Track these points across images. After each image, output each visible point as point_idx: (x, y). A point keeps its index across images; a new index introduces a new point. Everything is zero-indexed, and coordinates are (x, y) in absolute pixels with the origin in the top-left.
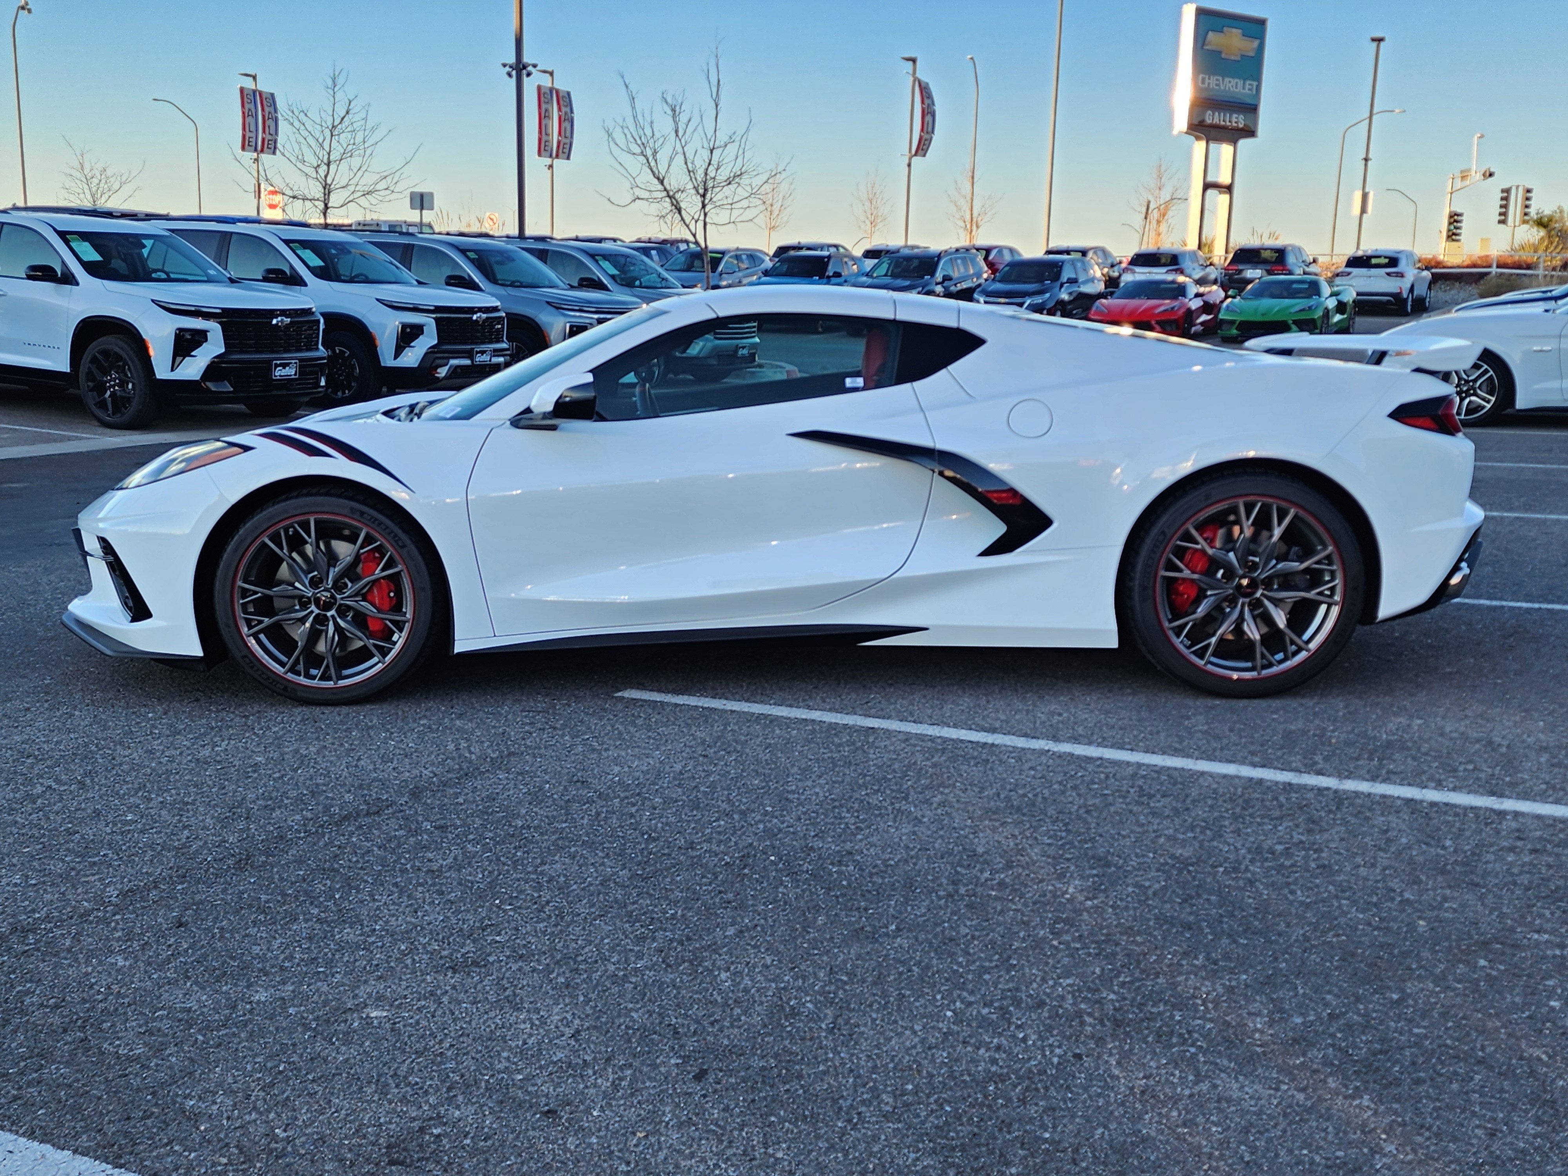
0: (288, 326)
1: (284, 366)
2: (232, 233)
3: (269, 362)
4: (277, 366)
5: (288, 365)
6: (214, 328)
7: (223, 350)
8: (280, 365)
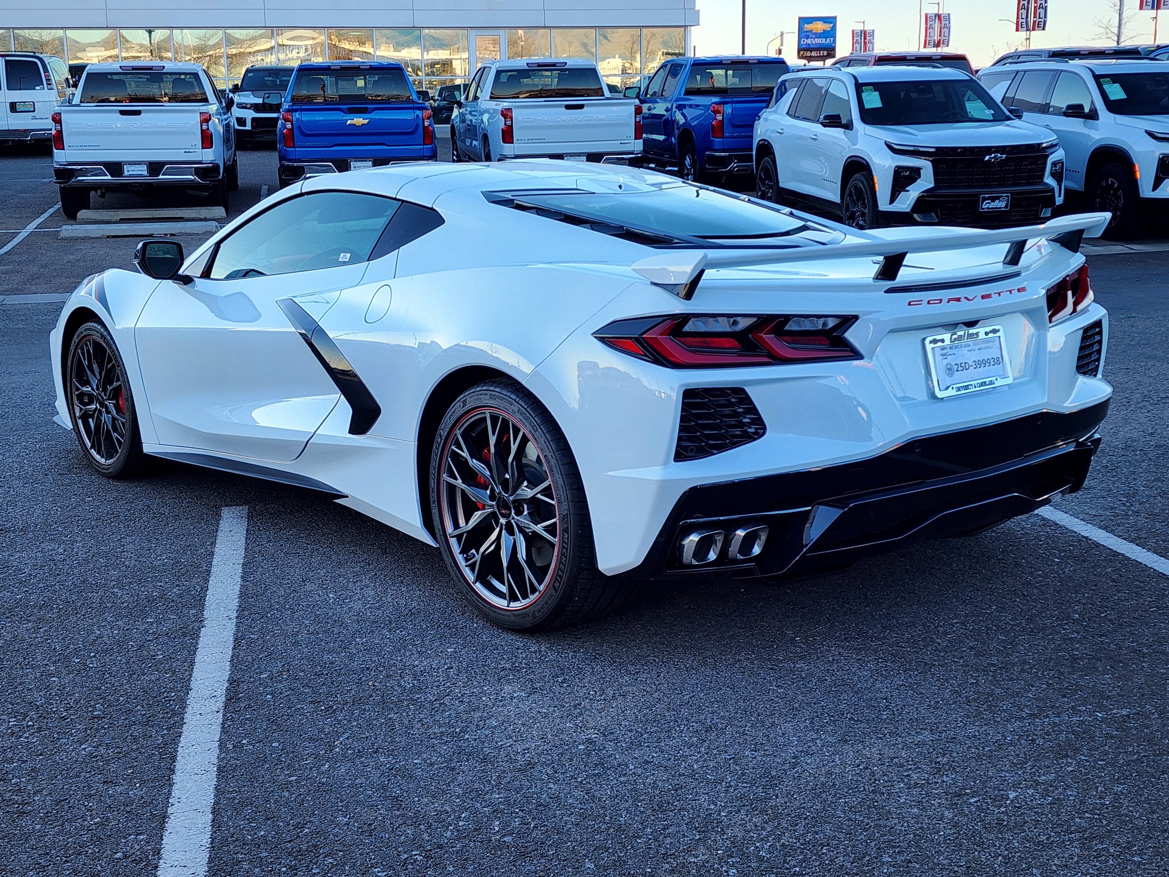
0: (1002, 163)
1: (993, 199)
2: (1061, 71)
3: (977, 195)
4: (984, 199)
5: (998, 198)
6: (926, 166)
7: (932, 185)
8: (988, 199)
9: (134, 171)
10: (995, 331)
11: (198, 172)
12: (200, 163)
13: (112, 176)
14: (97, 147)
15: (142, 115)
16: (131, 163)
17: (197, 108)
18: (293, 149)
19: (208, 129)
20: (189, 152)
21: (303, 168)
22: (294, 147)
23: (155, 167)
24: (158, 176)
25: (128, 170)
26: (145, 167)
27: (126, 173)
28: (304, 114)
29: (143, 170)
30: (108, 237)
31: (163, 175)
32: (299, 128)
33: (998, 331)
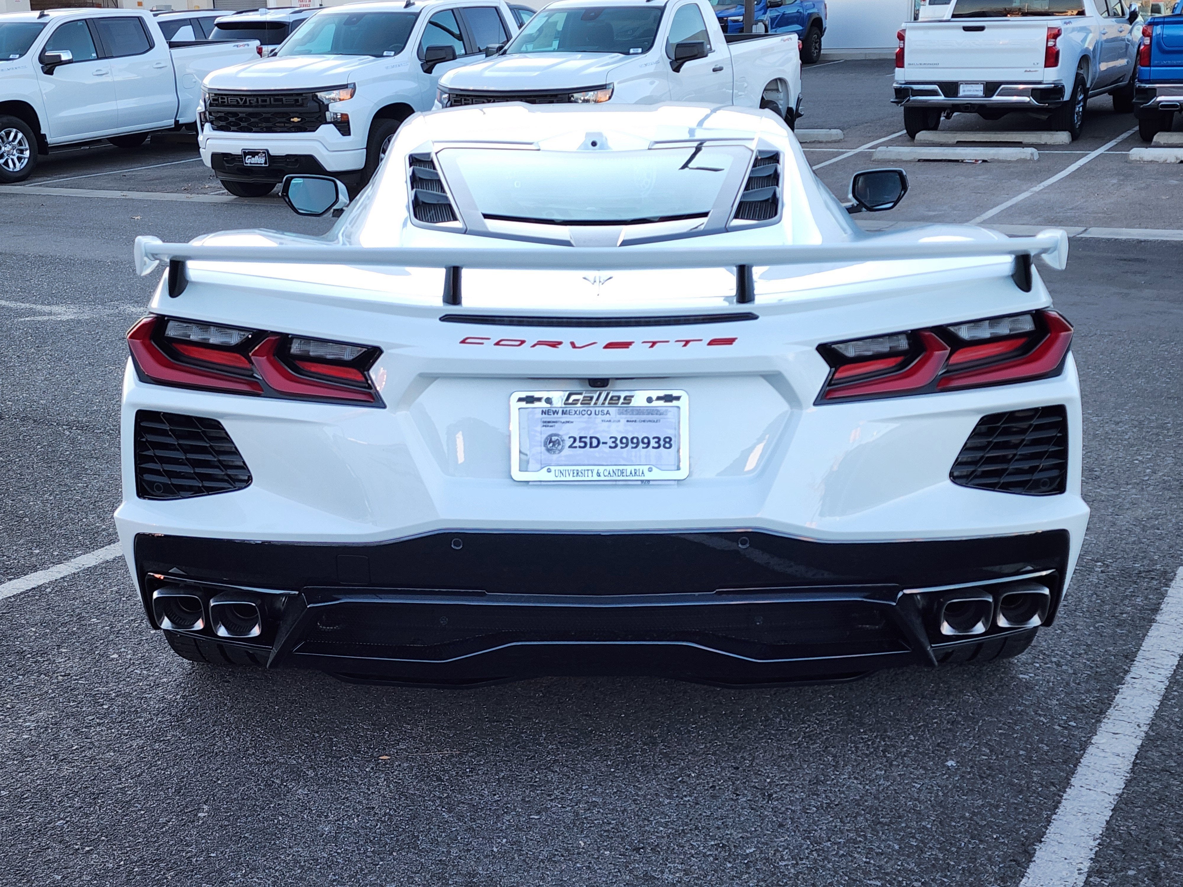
9: (970, 91)
10: (668, 398)
11: (1034, 93)
12: (1040, 83)
13: (945, 96)
14: (935, 66)
15: (986, 30)
16: (967, 83)
17: (1045, 23)
18: (1149, 68)
19: (1055, 45)
20: (1030, 71)
21: (1154, 89)
22: (1150, 66)
23: (991, 88)
24: (992, 96)
25: (963, 90)
26: (981, 87)
27: (961, 93)
28: (1166, 28)
29: (979, 90)
30: (919, 161)
31: (998, 95)
32: (1158, 44)
33: (678, 398)
